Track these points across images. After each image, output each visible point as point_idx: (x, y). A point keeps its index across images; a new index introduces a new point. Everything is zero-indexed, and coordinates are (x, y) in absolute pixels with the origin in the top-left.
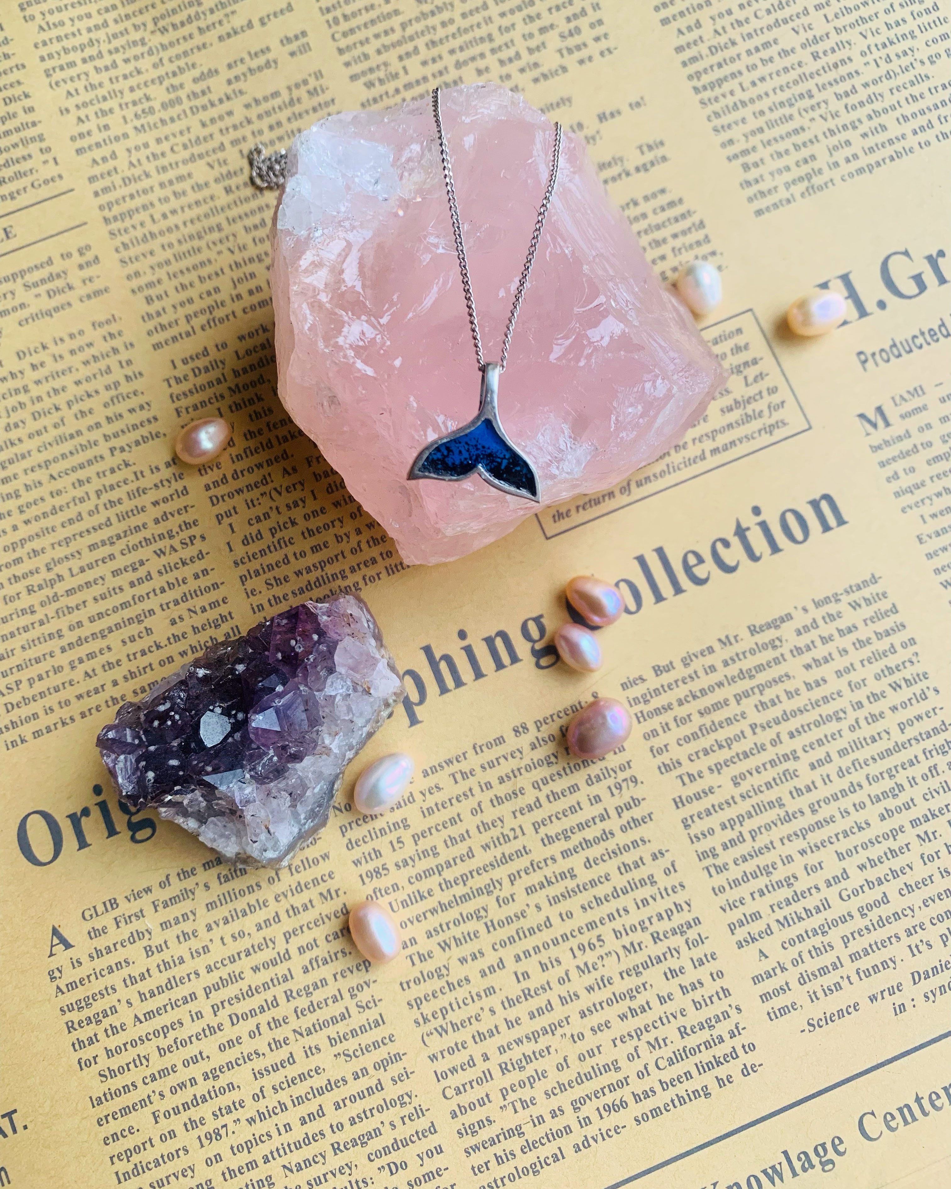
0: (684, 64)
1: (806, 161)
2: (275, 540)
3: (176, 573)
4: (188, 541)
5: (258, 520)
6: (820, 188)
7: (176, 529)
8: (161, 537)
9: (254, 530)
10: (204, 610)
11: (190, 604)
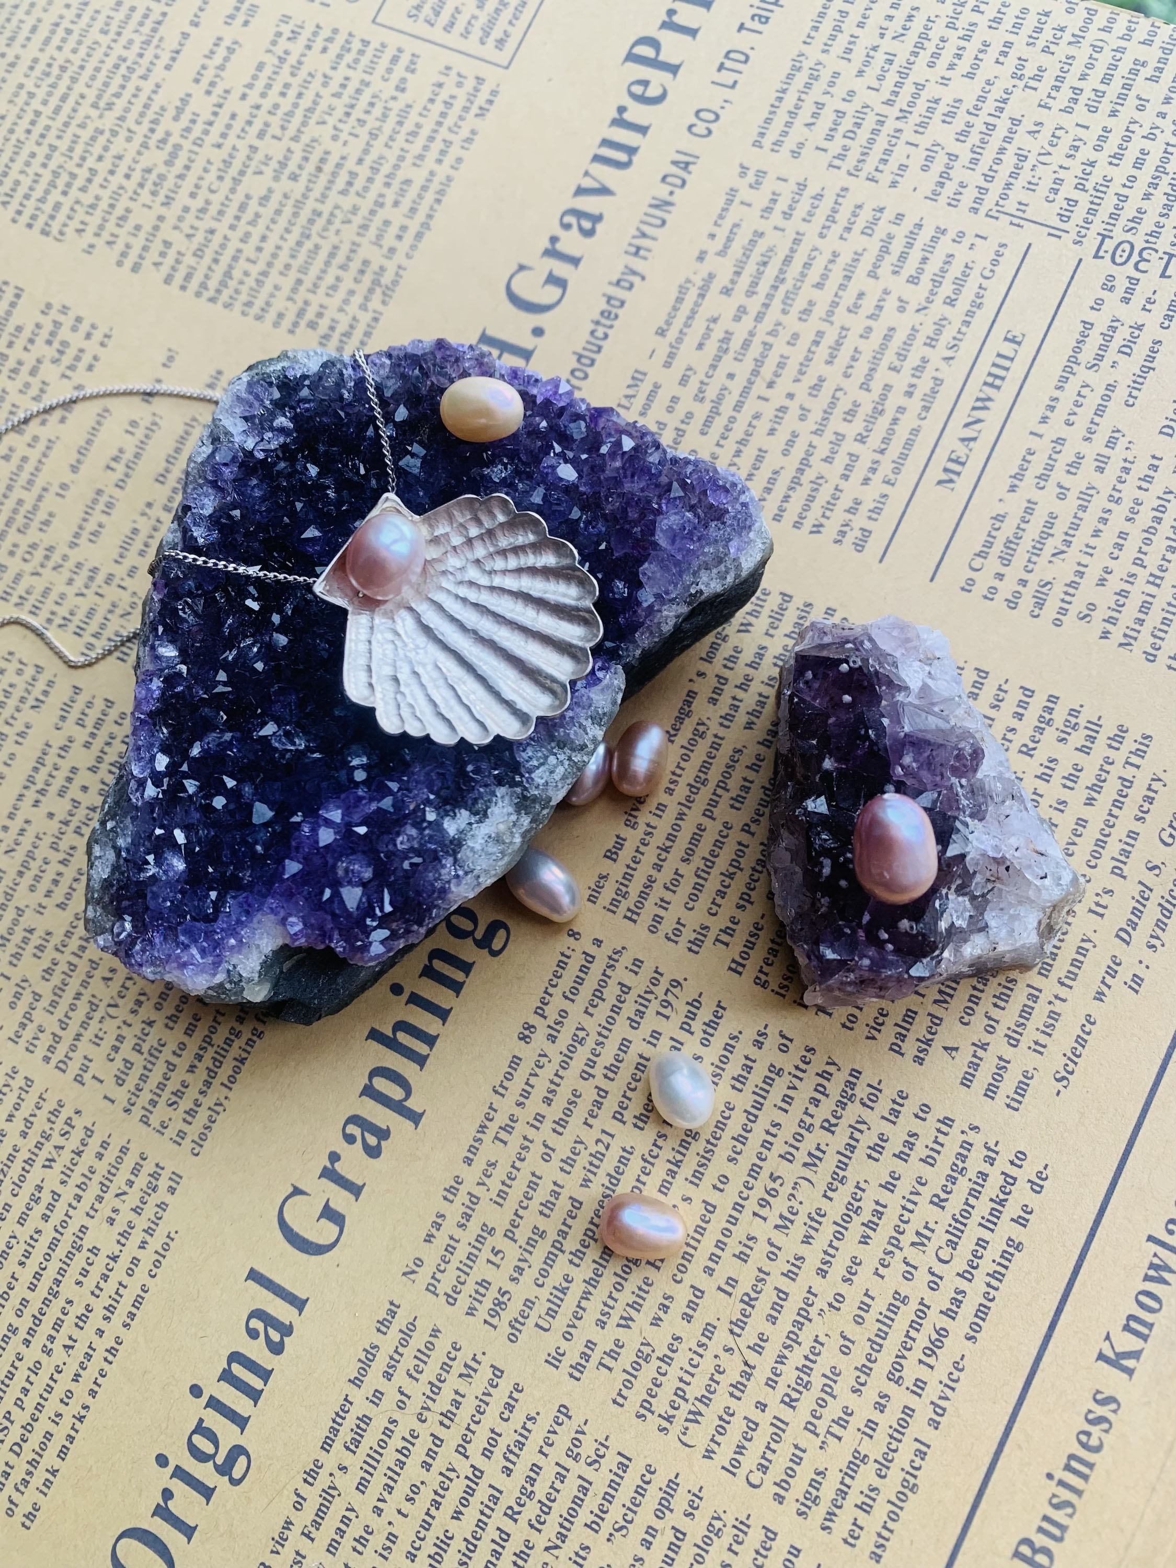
0: (183, 288)
1: (362, 272)
2: (146, 1055)
3: (78, 1170)
4: (67, 1128)
5: (116, 1049)
6: (395, 283)
7: (47, 1127)
8: (39, 1145)
9: (118, 1063)
10: (130, 1183)
11: (113, 1190)
